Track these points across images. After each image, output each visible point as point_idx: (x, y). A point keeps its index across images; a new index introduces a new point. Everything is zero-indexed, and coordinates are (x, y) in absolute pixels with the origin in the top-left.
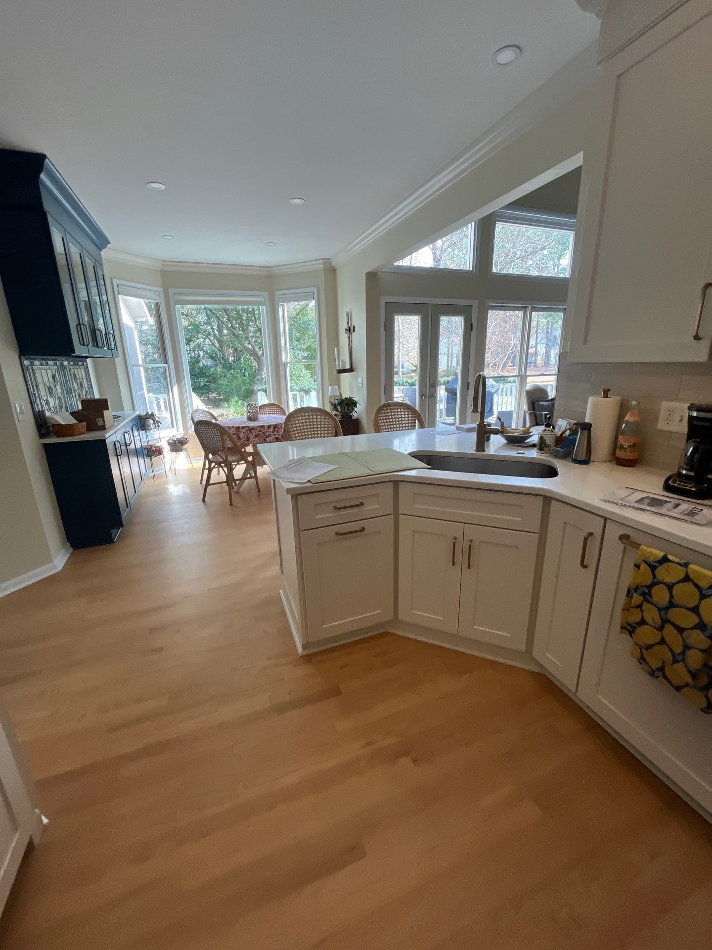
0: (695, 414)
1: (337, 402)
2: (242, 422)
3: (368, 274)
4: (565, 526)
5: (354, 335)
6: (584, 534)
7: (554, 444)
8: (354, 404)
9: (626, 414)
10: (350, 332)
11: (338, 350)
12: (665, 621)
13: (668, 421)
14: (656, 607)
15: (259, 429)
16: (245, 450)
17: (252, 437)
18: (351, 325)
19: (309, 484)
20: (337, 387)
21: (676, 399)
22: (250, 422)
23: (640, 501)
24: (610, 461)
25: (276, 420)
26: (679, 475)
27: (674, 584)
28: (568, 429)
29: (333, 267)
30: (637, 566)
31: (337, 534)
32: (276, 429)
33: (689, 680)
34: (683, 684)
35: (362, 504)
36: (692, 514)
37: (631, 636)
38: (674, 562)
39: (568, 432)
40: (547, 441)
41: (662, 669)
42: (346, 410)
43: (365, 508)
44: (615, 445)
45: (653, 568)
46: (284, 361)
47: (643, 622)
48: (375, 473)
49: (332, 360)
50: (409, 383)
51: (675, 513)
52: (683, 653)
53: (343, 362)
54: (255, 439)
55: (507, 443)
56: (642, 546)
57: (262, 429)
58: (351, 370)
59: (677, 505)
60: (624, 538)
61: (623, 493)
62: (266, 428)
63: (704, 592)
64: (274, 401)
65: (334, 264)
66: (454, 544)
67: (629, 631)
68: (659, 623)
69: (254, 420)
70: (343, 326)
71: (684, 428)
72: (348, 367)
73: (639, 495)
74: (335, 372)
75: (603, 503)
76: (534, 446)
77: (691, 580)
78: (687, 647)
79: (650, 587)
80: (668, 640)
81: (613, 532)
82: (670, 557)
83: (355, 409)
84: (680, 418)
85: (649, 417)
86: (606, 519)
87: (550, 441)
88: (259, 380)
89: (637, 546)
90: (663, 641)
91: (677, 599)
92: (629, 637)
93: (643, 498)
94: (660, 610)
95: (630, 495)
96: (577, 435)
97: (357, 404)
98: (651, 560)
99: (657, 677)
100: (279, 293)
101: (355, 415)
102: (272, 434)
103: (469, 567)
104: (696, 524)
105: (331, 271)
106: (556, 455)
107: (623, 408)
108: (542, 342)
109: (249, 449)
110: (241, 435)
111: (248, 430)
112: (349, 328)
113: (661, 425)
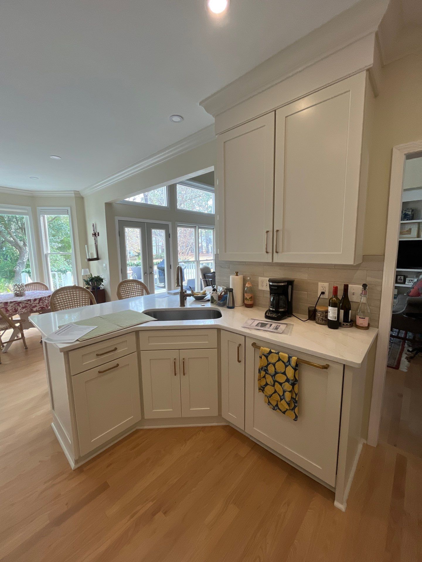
0: (271, 284)
1: (88, 279)
2: (10, 298)
3: (106, 204)
4: (228, 342)
5: (99, 238)
6: (237, 346)
7: (218, 299)
8: (101, 280)
9: (246, 284)
10: (95, 236)
11: (88, 247)
12: (275, 381)
13: (262, 286)
14: (270, 375)
15: (26, 302)
16: (12, 318)
17: (19, 308)
18: (96, 232)
19: (78, 342)
20: (88, 270)
21: (264, 276)
22: (18, 298)
23: (257, 325)
24: (243, 306)
25: (40, 295)
26: (269, 310)
27: (275, 363)
28: (223, 292)
29: (82, 196)
30: (261, 357)
31: (100, 372)
32: (41, 301)
33: (287, 407)
34: (285, 410)
35: (116, 349)
36: (277, 328)
37: (263, 392)
38: (274, 353)
39: (223, 293)
40: (214, 298)
41: (277, 405)
42: (96, 285)
43: (118, 351)
44: (244, 299)
45: (267, 357)
46: (45, 252)
47: (267, 384)
48: (123, 328)
49: (83, 252)
50: (135, 265)
51: (271, 329)
52: (283, 395)
53: (92, 254)
54: (22, 310)
55: (195, 300)
56: (262, 348)
57: (29, 302)
58: (97, 259)
59: (271, 325)
60: (254, 344)
61: (250, 322)
62: (32, 301)
63: (286, 364)
64: (37, 280)
65: (82, 195)
66: (175, 363)
67: (262, 390)
68: (273, 383)
69: (21, 296)
70: (90, 232)
71: (268, 289)
72: (95, 257)
73: (256, 322)
74: (86, 260)
75: (243, 328)
76: (208, 300)
77: (281, 360)
78: (284, 392)
79: (267, 366)
80: (277, 390)
81: (249, 343)
82: (272, 351)
83: (102, 283)
84: (266, 285)
85: (255, 284)
86: (245, 336)
87: (216, 298)
88: (21, 263)
89: (259, 347)
90: (275, 392)
91: (278, 370)
92: (262, 393)
93: (258, 323)
94: (272, 376)
95: (253, 322)
96: (227, 294)
97: (103, 280)
98: (266, 353)
99: (276, 410)
100: (40, 208)
101: (102, 287)
102: (37, 305)
103: (184, 375)
104: (278, 333)
105: (80, 199)
106: (219, 305)
107: (245, 281)
108: (204, 241)
109: (16, 317)
110: (9, 308)
111: (16, 304)
112: (95, 233)
113: (260, 288)
